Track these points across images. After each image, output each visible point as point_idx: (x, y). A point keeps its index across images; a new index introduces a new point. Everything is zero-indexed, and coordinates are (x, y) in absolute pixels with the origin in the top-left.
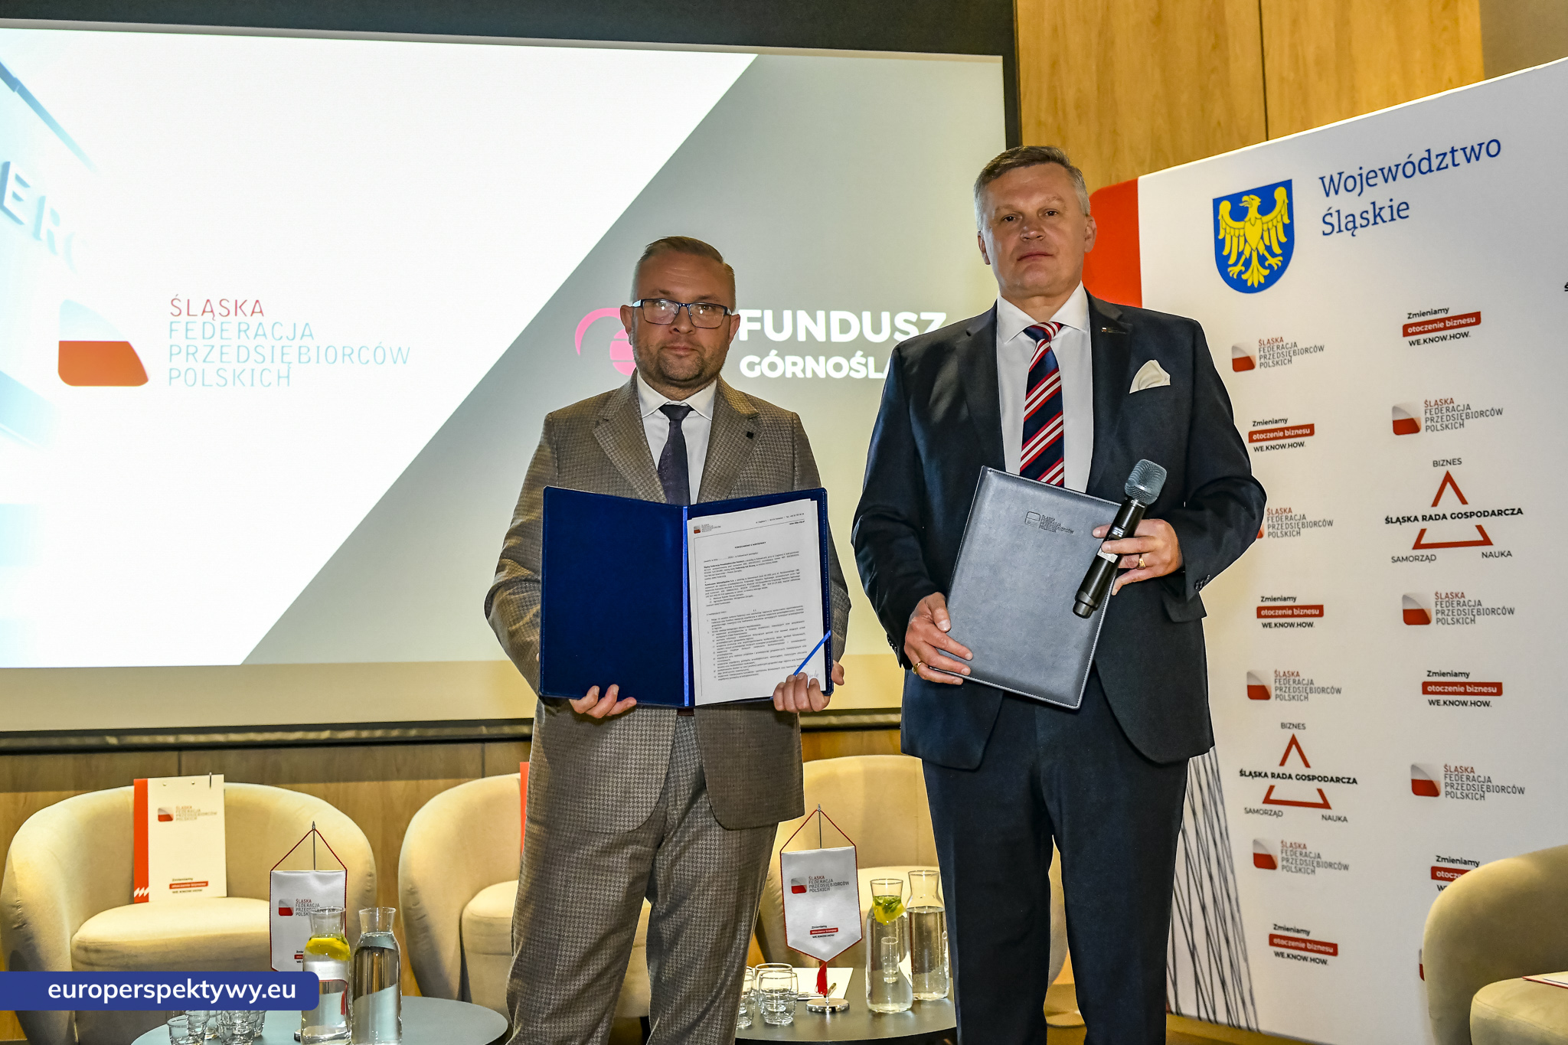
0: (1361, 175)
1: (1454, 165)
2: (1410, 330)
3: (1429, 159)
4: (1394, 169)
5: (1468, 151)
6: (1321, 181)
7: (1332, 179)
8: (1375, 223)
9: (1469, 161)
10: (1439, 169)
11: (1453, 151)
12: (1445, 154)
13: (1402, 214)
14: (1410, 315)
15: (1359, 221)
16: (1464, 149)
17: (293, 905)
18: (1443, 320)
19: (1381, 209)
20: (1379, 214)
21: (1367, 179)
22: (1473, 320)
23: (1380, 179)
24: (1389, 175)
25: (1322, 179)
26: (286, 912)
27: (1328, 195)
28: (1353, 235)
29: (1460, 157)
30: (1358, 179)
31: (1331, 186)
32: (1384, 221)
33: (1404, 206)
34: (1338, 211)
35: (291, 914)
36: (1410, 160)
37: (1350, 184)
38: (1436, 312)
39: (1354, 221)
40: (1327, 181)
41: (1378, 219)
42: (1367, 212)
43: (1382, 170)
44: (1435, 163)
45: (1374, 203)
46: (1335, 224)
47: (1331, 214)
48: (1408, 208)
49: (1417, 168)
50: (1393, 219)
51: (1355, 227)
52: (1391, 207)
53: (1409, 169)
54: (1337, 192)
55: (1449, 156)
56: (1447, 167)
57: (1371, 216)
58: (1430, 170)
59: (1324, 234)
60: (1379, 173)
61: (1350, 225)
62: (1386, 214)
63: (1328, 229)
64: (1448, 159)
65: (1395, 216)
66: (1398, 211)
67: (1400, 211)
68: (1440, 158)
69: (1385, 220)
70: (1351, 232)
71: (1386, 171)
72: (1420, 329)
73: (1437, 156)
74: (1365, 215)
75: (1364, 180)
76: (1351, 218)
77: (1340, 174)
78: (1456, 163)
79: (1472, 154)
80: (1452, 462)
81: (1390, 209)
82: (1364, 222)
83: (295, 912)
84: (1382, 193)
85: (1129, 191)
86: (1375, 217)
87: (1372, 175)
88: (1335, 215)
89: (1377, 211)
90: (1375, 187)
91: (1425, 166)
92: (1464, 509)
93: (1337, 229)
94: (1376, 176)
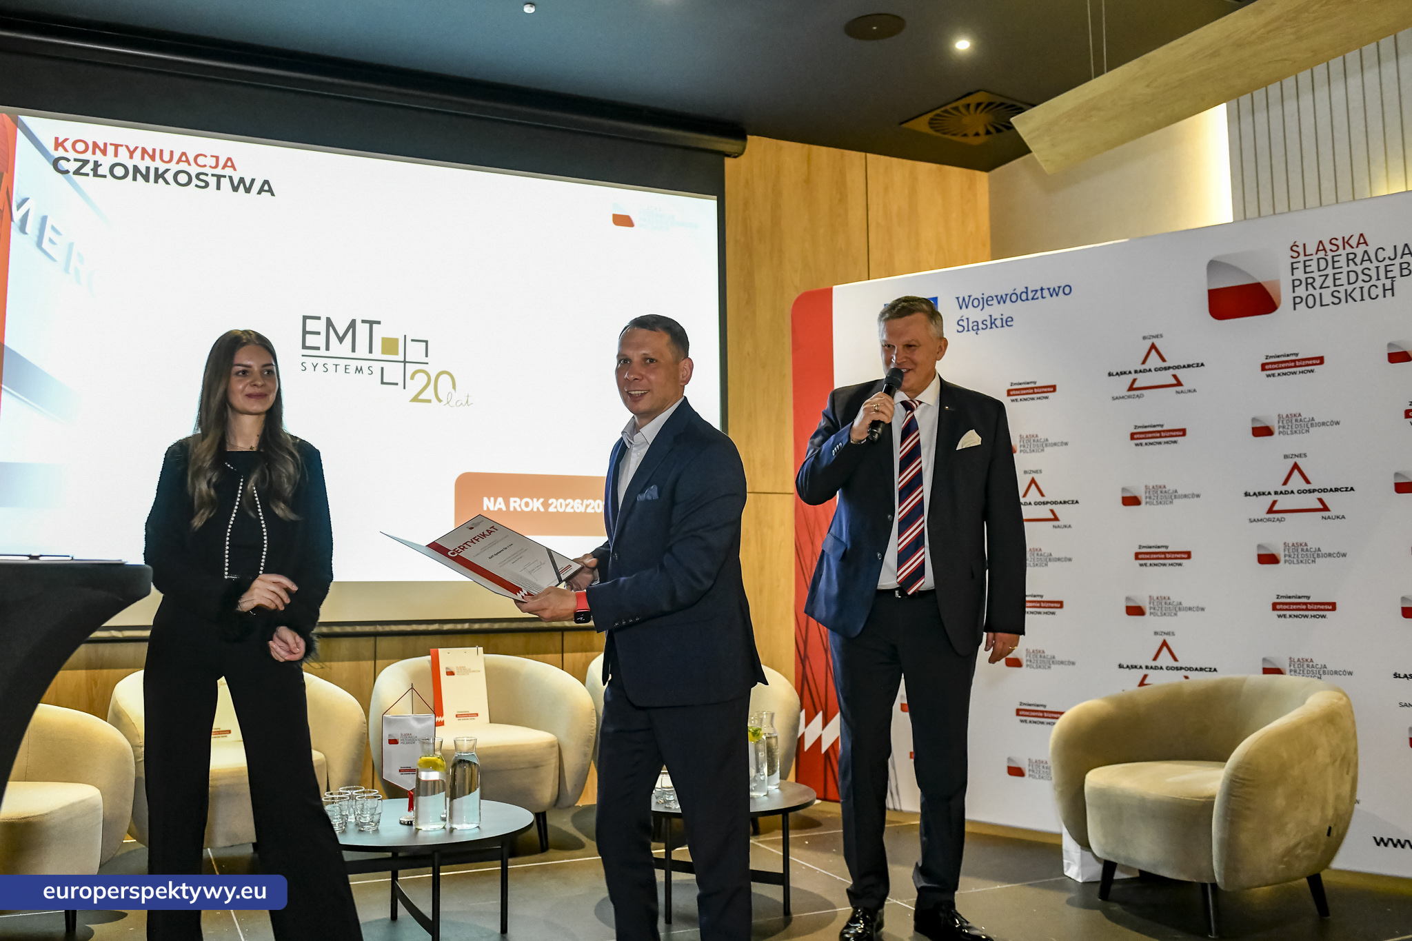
0: (983, 298)
1: (1043, 297)
2: (1011, 393)
3: (1027, 293)
4: (1004, 297)
5: (1051, 290)
6: (956, 300)
7: (964, 299)
8: (991, 328)
9: (1051, 296)
10: (1033, 299)
11: (1042, 289)
12: (1037, 291)
13: (1009, 323)
14: (1012, 384)
15: (981, 326)
16: (1049, 289)
17: (398, 737)
18: (1033, 388)
19: (995, 320)
20: (994, 323)
21: (987, 301)
22: (1052, 389)
23: (995, 301)
24: (1001, 300)
25: (958, 298)
26: (393, 742)
27: (961, 308)
28: (977, 334)
29: (1046, 293)
30: (981, 300)
31: (963, 303)
32: (997, 327)
33: (1010, 319)
34: (968, 319)
35: (397, 743)
36: (1015, 292)
37: (976, 303)
38: (1028, 383)
39: (978, 326)
40: (961, 300)
41: (993, 326)
42: (986, 321)
43: (997, 296)
44: (1030, 295)
45: (991, 316)
46: (964, 326)
47: (963, 320)
48: (1012, 320)
49: (1019, 297)
50: (1002, 326)
51: (978, 329)
52: (1002, 319)
53: (1014, 298)
54: (967, 307)
55: (1039, 292)
56: (1037, 298)
57: (988, 323)
58: (1027, 299)
59: (958, 331)
60: (995, 298)
61: (975, 328)
62: (998, 323)
63: (961, 329)
64: (1039, 294)
65: (1004, 324)
66: (1006, 321)
67: (1007, 322)
68: (1034, 293)
69: (998, 325)
70: (975, 332)
71: (999, 298)
72: (1018, 392)
73: (1032, 291)
74: (985, 322)
75: (986, 301)
76: (975, 324)
77: (970, 296)
78: (1044, 296)
79: (1054, 292)
80: (1036, 472)
81: (1000, 320)
82: (984, 327)
83: (400, 742)
84: (996, 310)
85: (827, 294)
86: (991, 324)
87: (990, 299)
88: (966, 321)
89: (993, 321)
90: (990, 307)
91: (1024, 296)
92: (1042, 499)
93: (966, 329)
94: (993, 300)
